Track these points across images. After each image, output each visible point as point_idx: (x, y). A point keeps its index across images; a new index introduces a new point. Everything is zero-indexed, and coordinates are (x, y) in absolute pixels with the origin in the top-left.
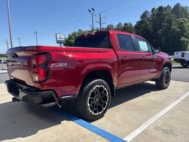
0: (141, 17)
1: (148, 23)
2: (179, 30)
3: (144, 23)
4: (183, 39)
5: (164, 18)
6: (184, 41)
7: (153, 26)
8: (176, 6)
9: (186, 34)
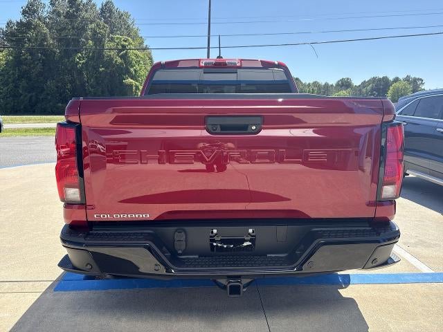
0: (24, 13)
1: (46, 30)
2: (119, 60)
3: (34, 29)
4: (129, 80)
5: (83, 27)
6: (131, 86)
7: (60, 40)
8: (106, 5)
9: (132, 70)
